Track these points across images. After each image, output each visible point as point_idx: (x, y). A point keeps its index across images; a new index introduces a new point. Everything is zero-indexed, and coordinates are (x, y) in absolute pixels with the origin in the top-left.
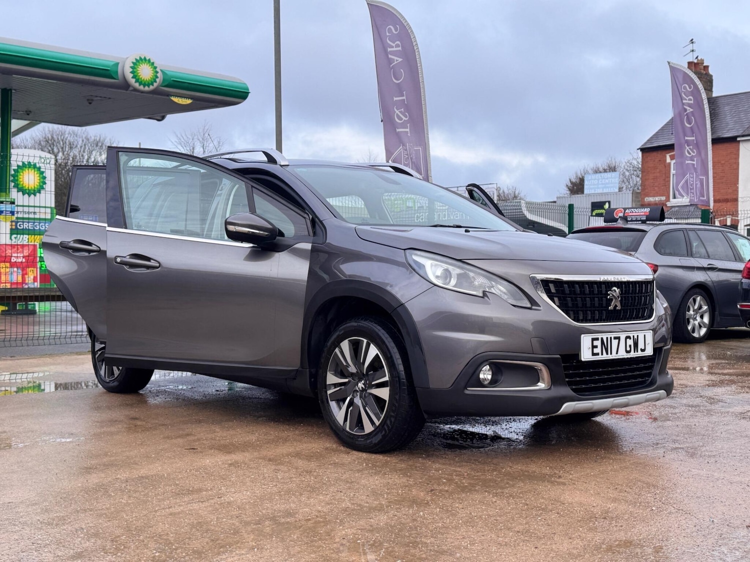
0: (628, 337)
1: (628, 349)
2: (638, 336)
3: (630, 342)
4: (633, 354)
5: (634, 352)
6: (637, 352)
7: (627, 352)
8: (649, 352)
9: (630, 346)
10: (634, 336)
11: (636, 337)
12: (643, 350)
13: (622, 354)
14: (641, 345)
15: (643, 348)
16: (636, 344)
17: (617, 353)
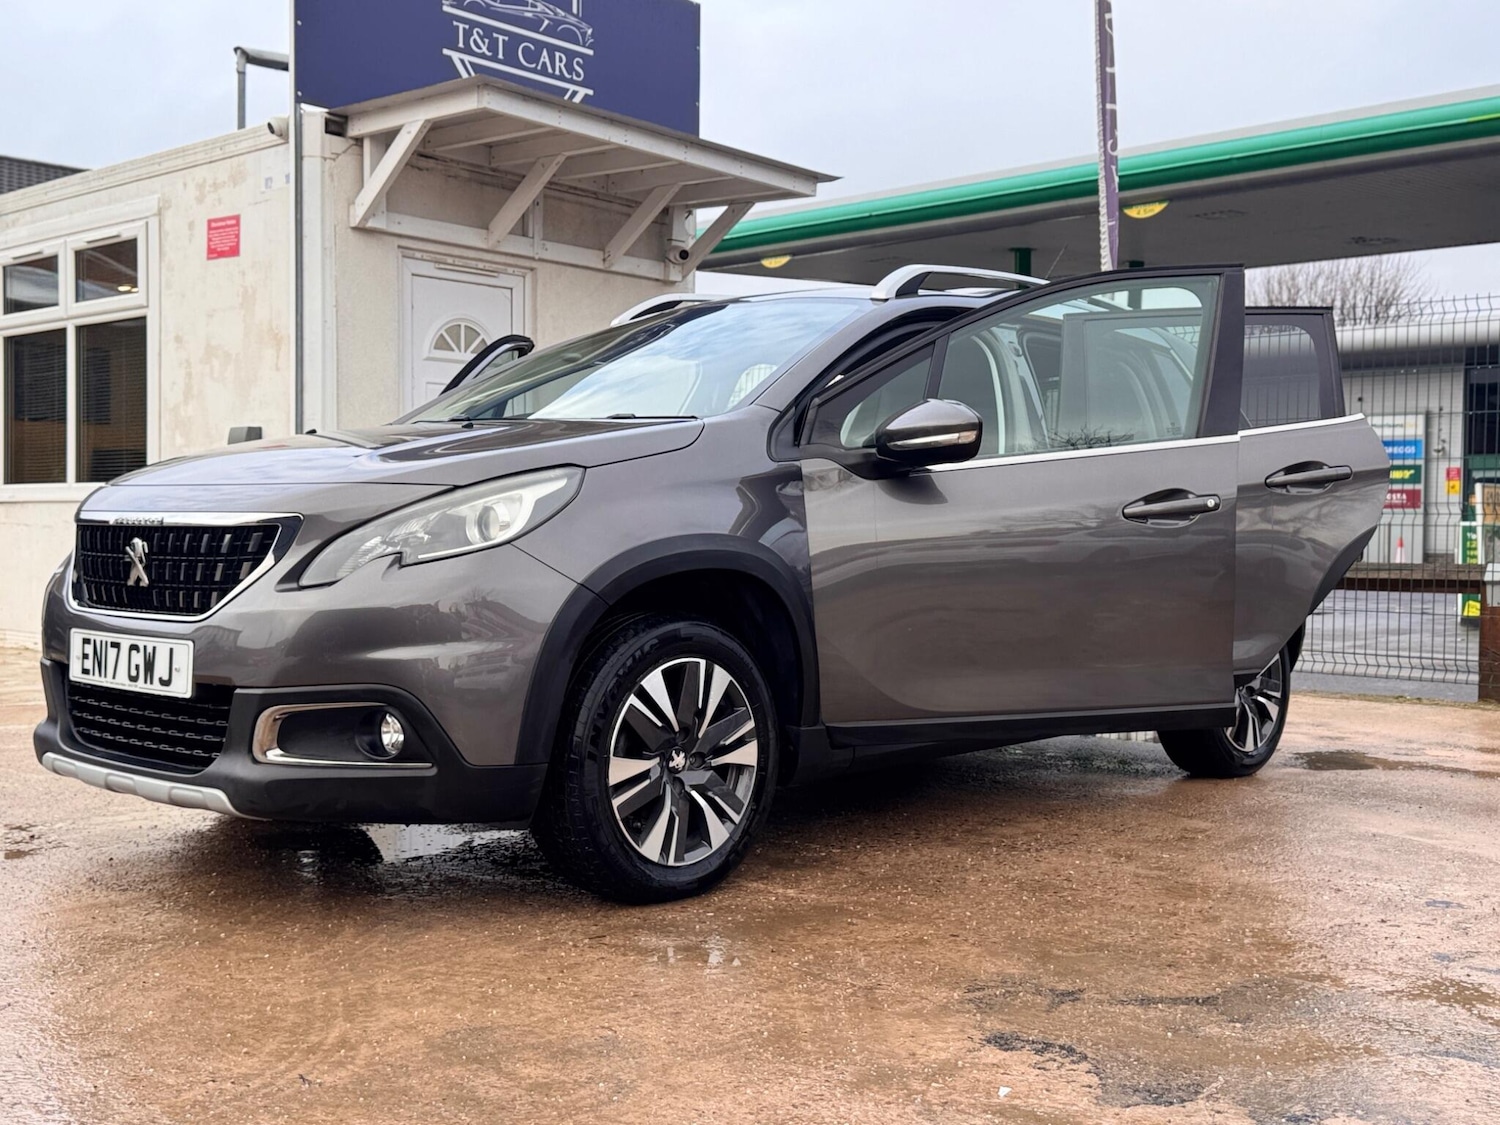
0: (133, 647)
1: (134, 673)
2: (154, 648)
3: (138, 659)
4: (140, 687)
5: (146, 682)
6: (151, 683)
7: (134, 679)
8: (182, 688)
9: (137, 667)
10: (145, 647)
11: (150, 650)
12: (163, 683)
13: (122, 682)
14: (161, 670)
15: (166, 678)
16: (149, 666)
17: (114, 677)
